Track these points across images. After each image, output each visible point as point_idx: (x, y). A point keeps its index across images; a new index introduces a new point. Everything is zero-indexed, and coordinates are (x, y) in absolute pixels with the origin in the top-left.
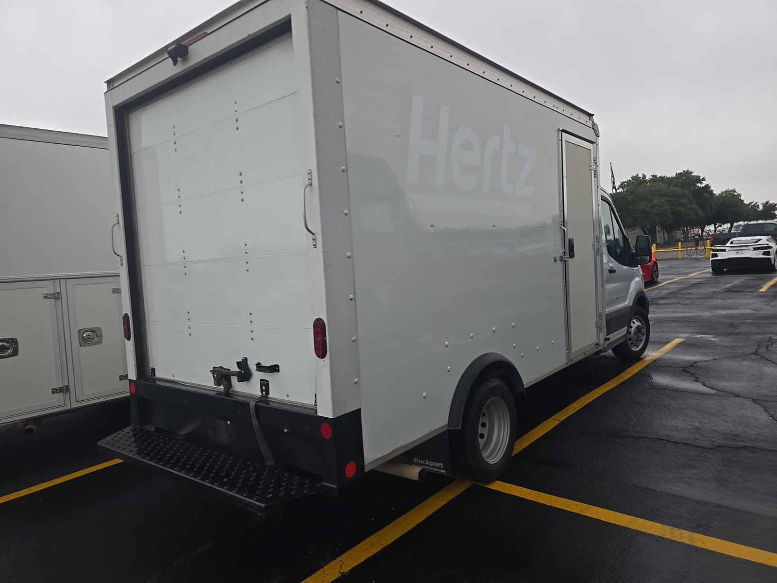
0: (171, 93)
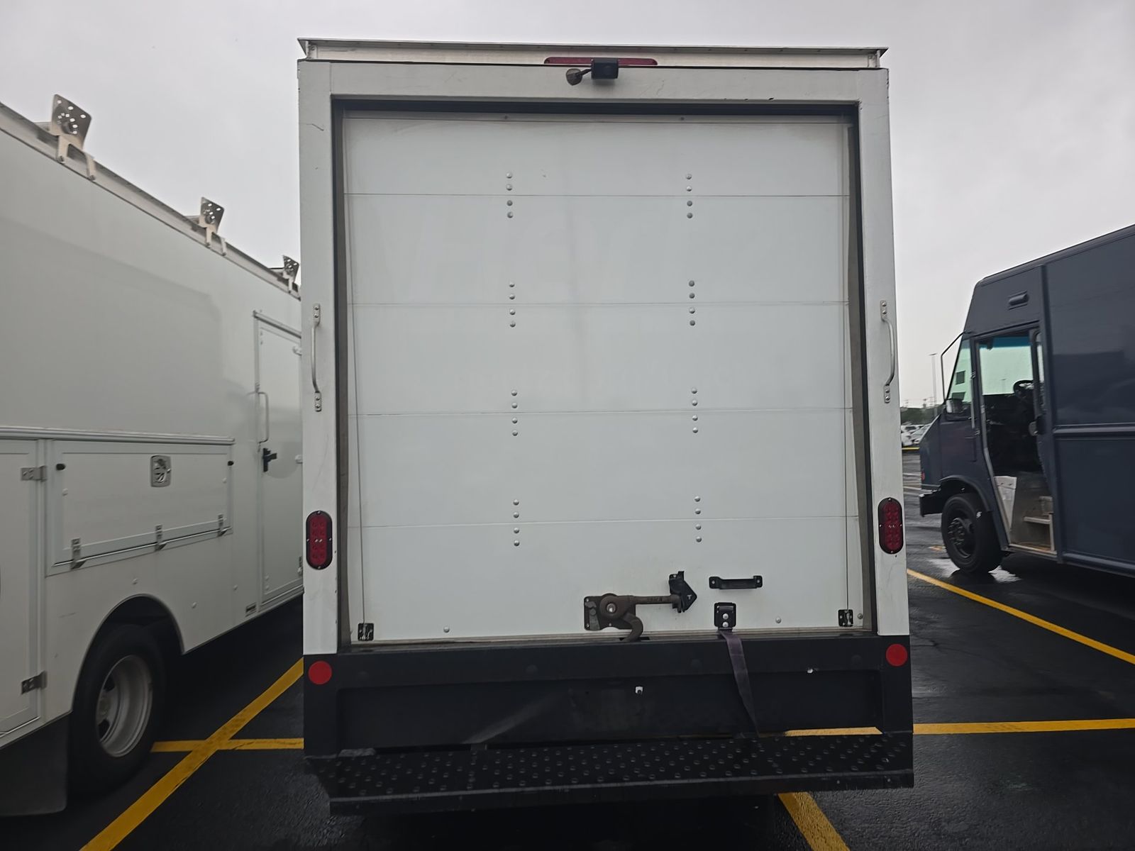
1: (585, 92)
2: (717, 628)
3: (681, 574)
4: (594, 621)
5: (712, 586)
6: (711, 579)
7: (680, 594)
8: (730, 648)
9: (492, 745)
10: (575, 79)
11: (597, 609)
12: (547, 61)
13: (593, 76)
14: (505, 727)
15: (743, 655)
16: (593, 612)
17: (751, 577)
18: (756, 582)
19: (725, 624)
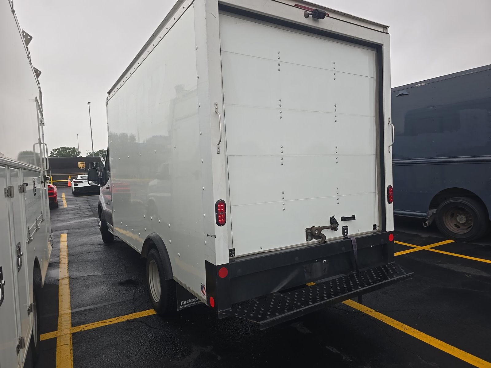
0: (277, 27)
1: (309, 22)
2: (343, 235)
3: (333, 216)
4: (309, 238)
5: (342, 220)
6: (342, 218)
7: (334, 224)
8: (352, 242)
9: (280, 292)
10: (307, 16)
11: (311, 233)
12: (296, 5)
13: (312, 17)
14: (284, 283)
15: (356, 244)
16: (309, 234)
17: (351, 216)
18: (353, 218)
19: (346, 234)
